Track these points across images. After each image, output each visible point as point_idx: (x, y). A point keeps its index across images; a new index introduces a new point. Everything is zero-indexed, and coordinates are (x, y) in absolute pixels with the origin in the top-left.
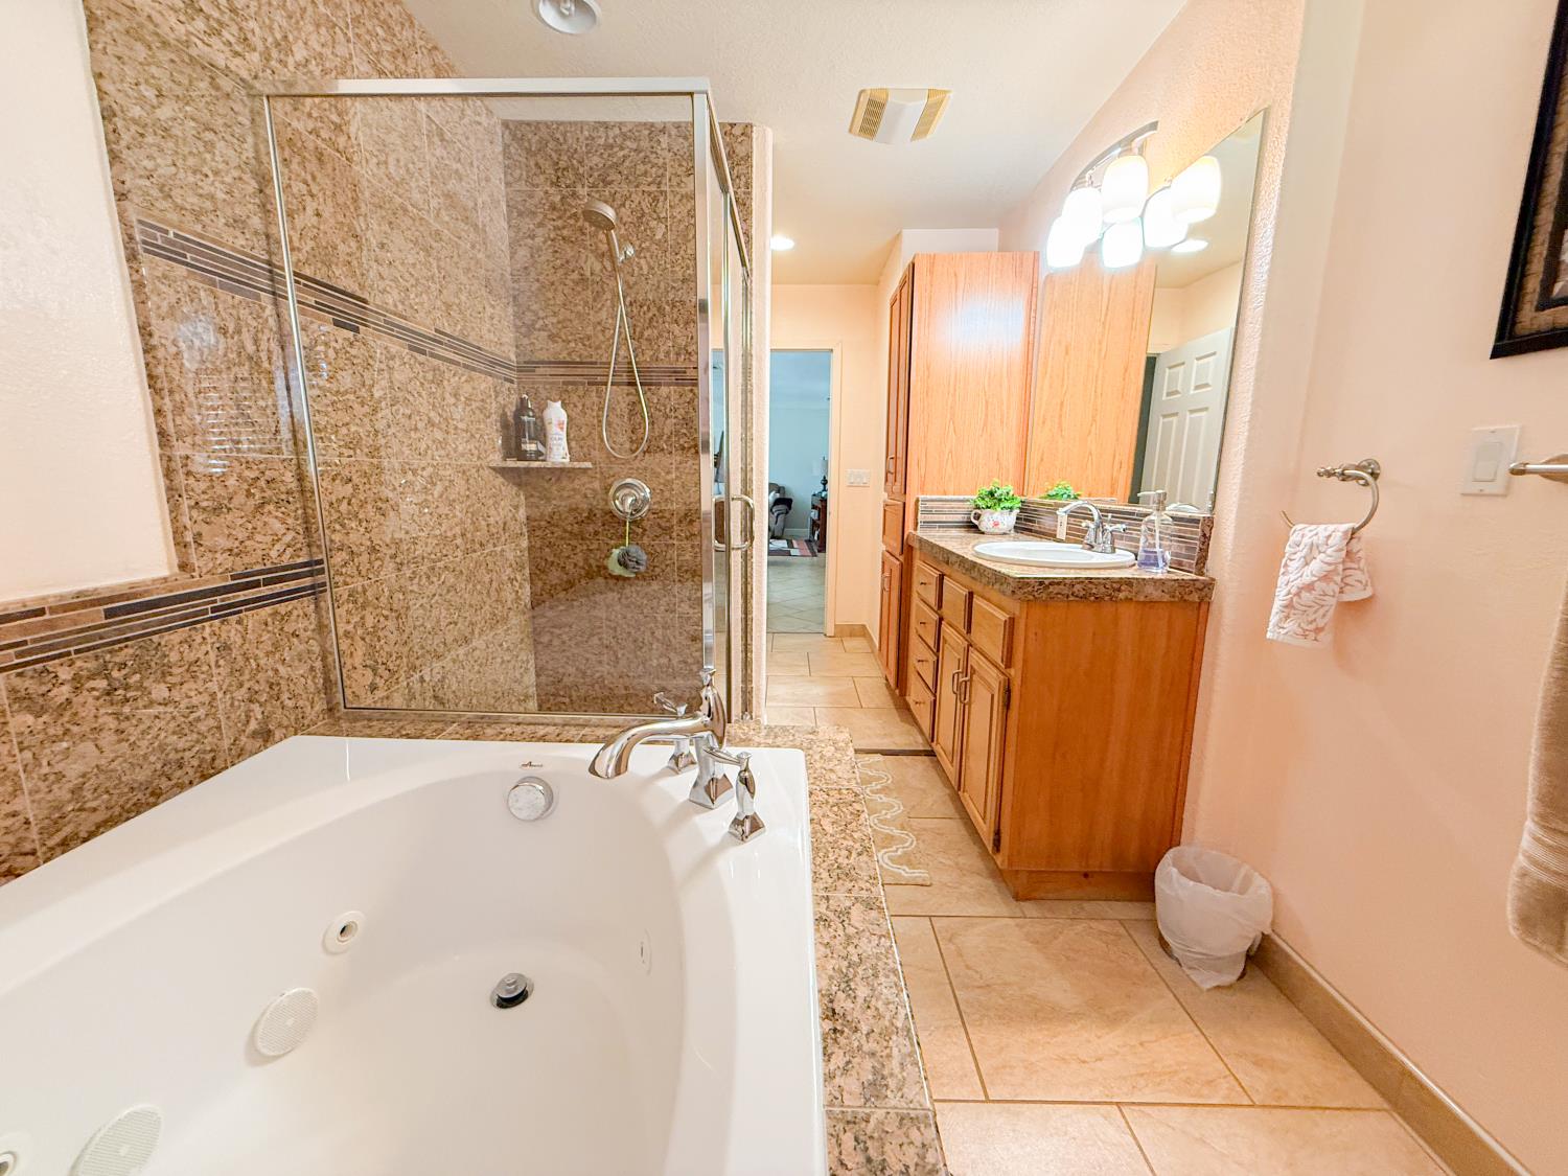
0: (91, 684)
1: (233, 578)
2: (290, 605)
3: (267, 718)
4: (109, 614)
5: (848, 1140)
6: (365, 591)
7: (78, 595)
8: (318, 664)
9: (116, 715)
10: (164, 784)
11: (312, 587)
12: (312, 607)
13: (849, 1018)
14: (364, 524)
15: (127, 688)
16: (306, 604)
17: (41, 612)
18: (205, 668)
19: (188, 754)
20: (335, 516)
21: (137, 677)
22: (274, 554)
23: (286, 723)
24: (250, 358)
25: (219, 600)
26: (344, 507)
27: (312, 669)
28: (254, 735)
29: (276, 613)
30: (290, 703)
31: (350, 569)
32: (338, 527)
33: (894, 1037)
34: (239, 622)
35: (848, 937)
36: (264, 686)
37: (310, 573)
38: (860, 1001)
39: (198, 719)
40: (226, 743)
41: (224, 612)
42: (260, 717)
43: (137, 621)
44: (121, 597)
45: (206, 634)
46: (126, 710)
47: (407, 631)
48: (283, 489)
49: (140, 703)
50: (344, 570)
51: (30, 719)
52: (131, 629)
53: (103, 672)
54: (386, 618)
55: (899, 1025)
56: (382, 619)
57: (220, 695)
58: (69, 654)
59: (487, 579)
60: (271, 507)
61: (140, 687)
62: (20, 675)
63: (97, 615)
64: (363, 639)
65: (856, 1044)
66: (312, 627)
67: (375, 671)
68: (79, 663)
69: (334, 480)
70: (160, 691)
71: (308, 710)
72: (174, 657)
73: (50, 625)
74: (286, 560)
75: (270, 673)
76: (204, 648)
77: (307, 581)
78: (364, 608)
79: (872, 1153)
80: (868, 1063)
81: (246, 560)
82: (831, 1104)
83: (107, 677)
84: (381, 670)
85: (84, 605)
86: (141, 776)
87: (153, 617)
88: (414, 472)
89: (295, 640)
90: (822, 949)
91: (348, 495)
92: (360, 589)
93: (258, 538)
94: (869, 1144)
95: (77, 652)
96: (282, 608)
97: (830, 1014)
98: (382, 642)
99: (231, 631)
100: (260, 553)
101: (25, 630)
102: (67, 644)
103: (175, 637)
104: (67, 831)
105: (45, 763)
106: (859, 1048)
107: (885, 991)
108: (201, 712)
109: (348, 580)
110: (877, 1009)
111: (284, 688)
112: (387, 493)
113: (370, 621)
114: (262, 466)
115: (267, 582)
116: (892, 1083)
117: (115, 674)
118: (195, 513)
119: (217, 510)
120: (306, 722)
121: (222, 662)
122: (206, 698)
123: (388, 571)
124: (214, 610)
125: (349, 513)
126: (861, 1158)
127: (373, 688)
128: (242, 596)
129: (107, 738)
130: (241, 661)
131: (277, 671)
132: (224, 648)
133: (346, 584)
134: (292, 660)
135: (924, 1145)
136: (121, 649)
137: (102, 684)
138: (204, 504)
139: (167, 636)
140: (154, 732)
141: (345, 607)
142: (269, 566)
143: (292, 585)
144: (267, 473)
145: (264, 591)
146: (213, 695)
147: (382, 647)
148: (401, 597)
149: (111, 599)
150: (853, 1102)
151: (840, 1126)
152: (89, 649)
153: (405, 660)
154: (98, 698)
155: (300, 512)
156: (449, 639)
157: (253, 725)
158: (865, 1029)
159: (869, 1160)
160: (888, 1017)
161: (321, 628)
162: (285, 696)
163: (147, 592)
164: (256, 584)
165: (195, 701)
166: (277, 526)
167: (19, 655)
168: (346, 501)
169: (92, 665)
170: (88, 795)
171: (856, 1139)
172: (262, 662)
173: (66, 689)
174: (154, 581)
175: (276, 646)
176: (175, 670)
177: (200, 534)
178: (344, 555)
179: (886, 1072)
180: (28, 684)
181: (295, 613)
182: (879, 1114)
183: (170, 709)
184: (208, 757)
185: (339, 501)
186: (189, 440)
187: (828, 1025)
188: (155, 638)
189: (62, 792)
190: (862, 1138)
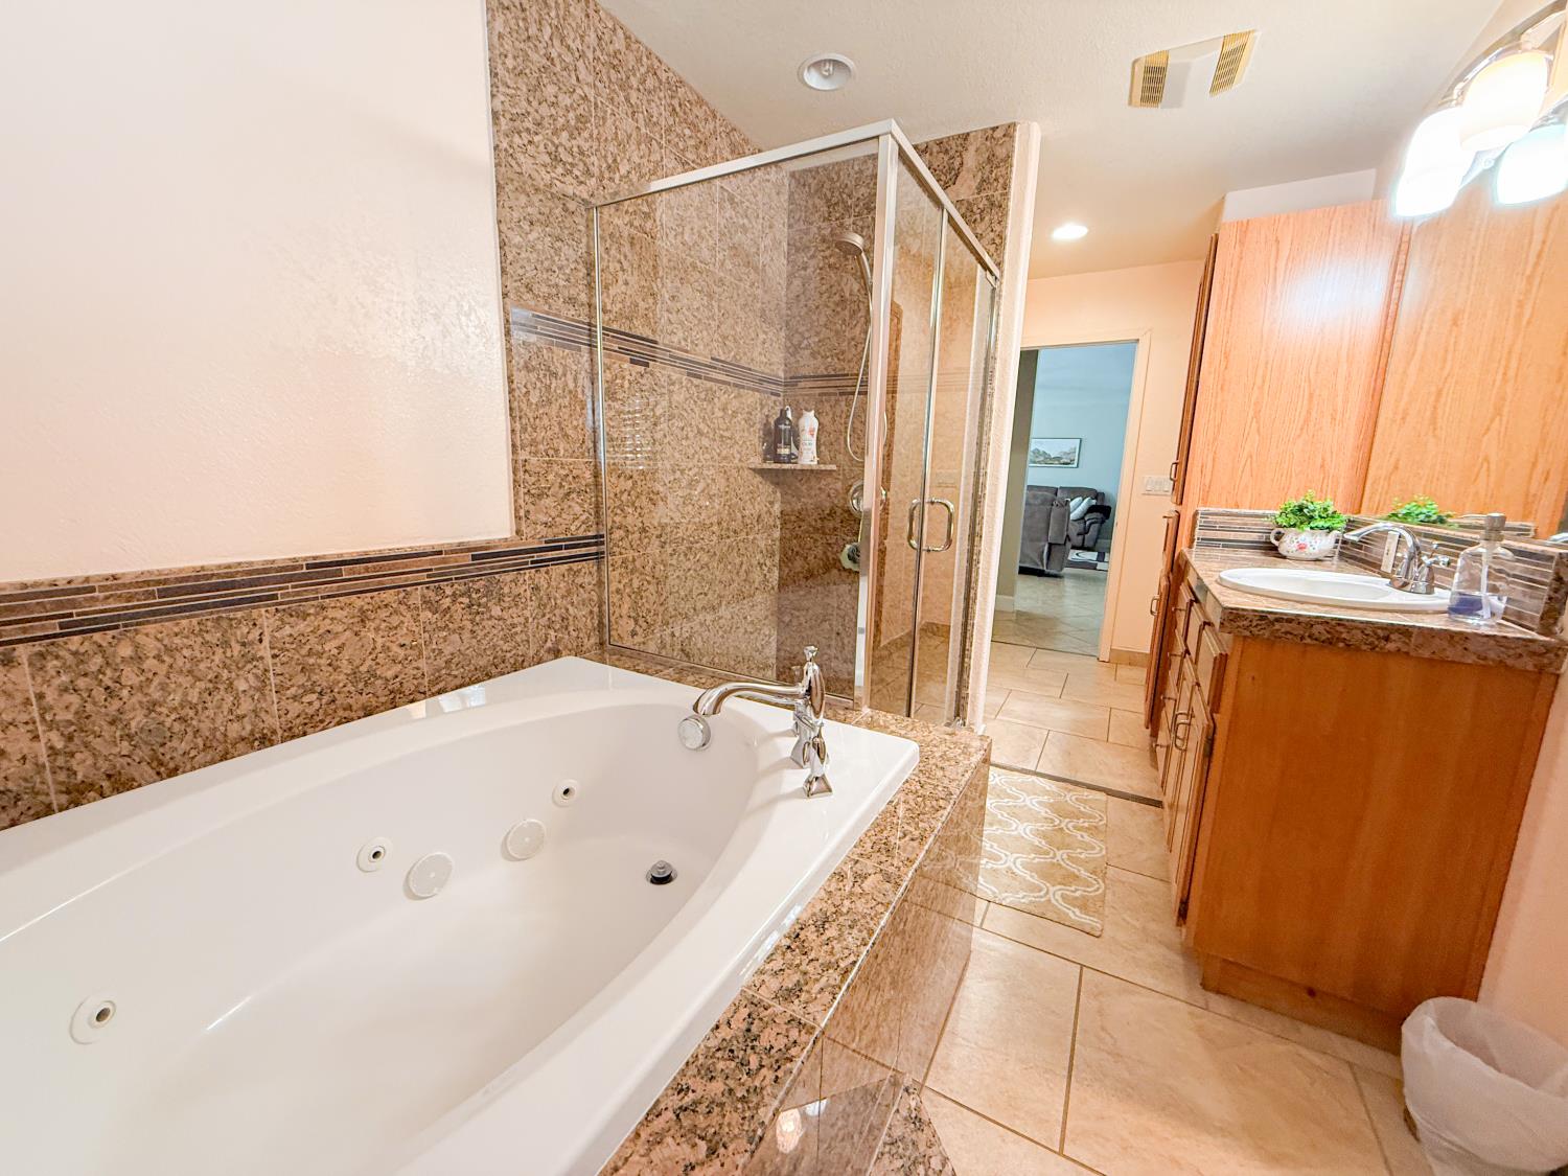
0: (461, 599)
1: (546, 542)
2: (580, 565)
3: (558, 641)
4: (474, 558)
5: (744, 1012)
6: (634, 560)
7: (460, 544)
8: (596, 609)
9: (472, 621)
10: (494, 671)
11: (597, 553)
12: (595, 568)
13: (806, 945)
14: (639, 510)
15: (479, 605)
16: (590, 566)
17: (440, 553)
18: (524, 600)
19: (508, 655)
20: (618, 503)
21: (485, 600)
22: (573, 528)
23: (570, 647)
24: (570, 392)
25: (536, 556)
26: (625, 497)
27: (591, 612)
28: (549, 651)
29: (570, 569)
30: (574, 634)
31: (624, 544)
32: (619, 511)
33: (831, 971)
34: (547, 573)
35: (851, 893)
36: (558, 619)
37: (596, 544)
38: (824, 937)
39: (516, 633)
40: (531, 653)
41: (538, 564)
42: (554, 639)
43: (488, 564)
44: (481, 548)
45: (526, 577)
46: (478, 618)
47: (665, 594)
48: (584, 483)
49: (485, 616)
50: (620, 543)
51: (430, 615)
52: (485, 569)
53: (468, 593)
54: (649, 583)
55: (842, 965)
56: (645, 583)
57: (530, 620)
58: (451, 579)
59: (737, 561)
60: (574, 495)
61: (486, 606)
62: (428, 588)
63: (467, 558)
64: (630, 596)
65: (798, 962)
66: (594, 582)
67: (636, 621)
68: (456, 586)
69: (619, 477)
70: (496, 611)
71: (586, 640)
72: (506, 590)
73: (444, 561)
74: (580, 533)
75: (563, 610)
76: (524, 587)
77: (593, 549)
78: (632, 572)
79: (754, 1029)
80: (797, 977)
81: (556, 530)
82: (749, 988)
83: (470, 597)
84: (641, 621)
85: (462, 551)
86: (482, 662)
87: (497, 563)
88: (682, 472)
89: (581, 590)
90: (823, 893)
91: (628, 488)
92: (631, 559)
93: (564, 516)
94: (756, 1022)
95: (456, 579)
96: (575, 566)
97: (794, 936)
98: (644, 600)
99: (541, 578)
100: (564, 527)
101: (433, 562)
102: (450, 573)
103: (508, 577)
104: (441, 685)
105: (434, 642)
106: (798, 966)
107: (850, 939)
108: (519, 629)
109: (623, 551)
110: (833, 948)
111: (571, 623)
112: (659, 487)
113: (636, 584)
114: (571, 467)
115: (567, 547)
116: (804, 996)
117: (474, 595)
118: (527, 497)
119: (540, 496)
120: (584, 649)
121: (533, 598)
122: (522, 620)
123: (654, 548)
124: (532, 562)
125: (628, 501)
126: (744, 1026)
127: (634, 634)
128: (551, 555)
129: (466, 635)
130: (545, 600)
131: (567, 610)
132: (536, 588)
133: (621, 554)
134: (578, 603)
135: (795, 1042)
136: (478, 581)
137: (466, 600)
138: (533, 492)
139: (503, 576)
140: (491, 635)
141: (619, 571)
142: (569, 536)
143: (584, 551)
144: (574, 471)
145: (565, 553)
146: (527, 619)
147: (643, 604)
148: (662, 568)
149: (476, 549)
150: (765, 995)
151: (744, 1002)
152: (462, 578)
153: (660, 617)
154: (463, 609)
155: (593, 499)
156: (699, 606)
157: (549, 644)
158: (812, 955)
159: (748, 1030)
160: (837, 957)
161: (600, 583)
162: (571, 628)
163: (496, 547)
164: (560, 548)
165: (516, 621)
166: (578, 509)
167: (428, 576)
168: (626, 493)
169: (463, 588)
170: (453, 666)
171: (749, 1015)
172: (558, 602)
173: (448, 600)
174: (500, 540)
175: (569, 592)
176: (507, 599)
177: (528, 511)
178: (621, 533)
179: (805, 988)
180: (431, 594)
181: (583, 570)
182: (779, 1009)
183: (501, 623)
184: (520, 659)
185: (622, 493)
186: (528, 449)
187: (787, 942)
188: (497, 576)
189: (441, 662)
190: (754, 1016)
